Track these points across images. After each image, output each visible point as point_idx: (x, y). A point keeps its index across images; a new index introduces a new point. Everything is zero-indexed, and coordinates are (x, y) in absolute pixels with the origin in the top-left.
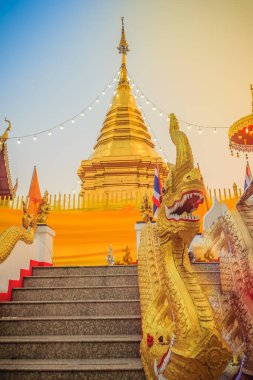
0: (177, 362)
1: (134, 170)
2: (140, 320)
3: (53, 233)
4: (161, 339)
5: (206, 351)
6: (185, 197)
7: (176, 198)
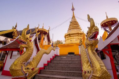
0: (94, 77)
1: (77, 35)
2: (81, 68)
3: (59, 48)
4: (88, 72)
5: (103, 75)
6: (94, 34)
7: (91, 35)
